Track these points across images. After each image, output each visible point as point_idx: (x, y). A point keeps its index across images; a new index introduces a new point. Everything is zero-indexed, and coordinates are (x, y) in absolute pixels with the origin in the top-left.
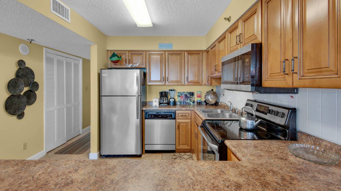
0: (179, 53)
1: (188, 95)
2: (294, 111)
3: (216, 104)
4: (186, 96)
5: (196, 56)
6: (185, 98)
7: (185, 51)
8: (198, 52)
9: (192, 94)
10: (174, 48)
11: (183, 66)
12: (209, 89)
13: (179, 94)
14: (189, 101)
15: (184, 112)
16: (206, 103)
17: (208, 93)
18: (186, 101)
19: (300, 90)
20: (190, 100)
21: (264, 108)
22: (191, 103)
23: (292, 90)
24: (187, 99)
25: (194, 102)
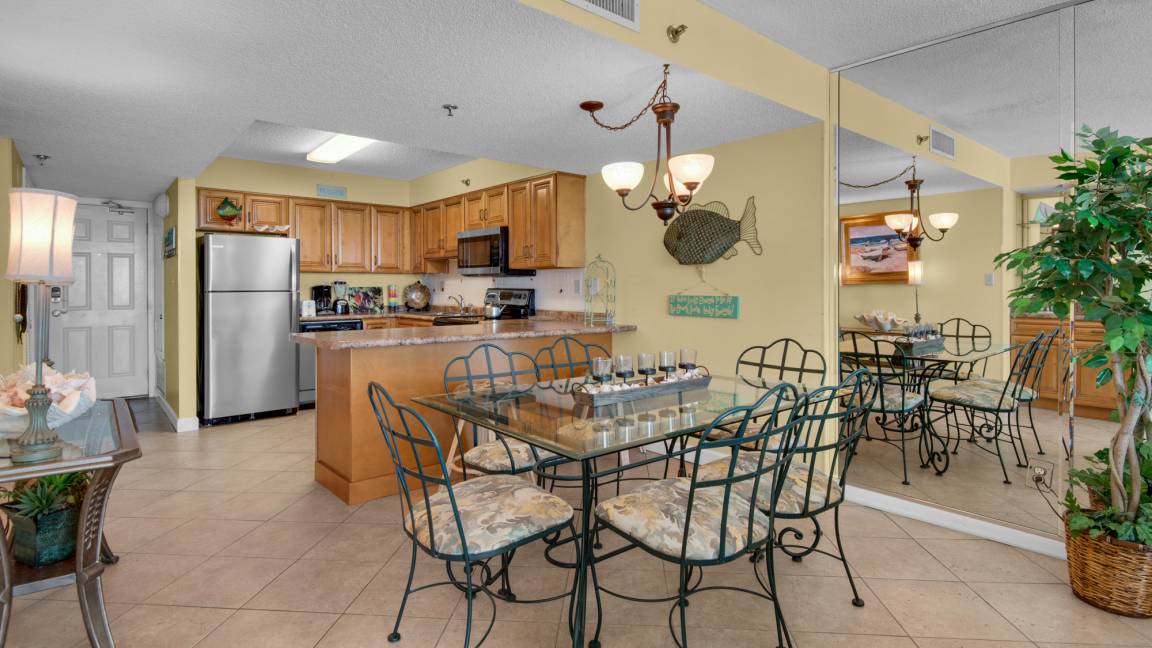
0: (358, 208)
1: (371, 294)
2: (532, 292)
3: (427, 308)
4: (366, 295)
5: (393, 217)
6: (364, 299)
7: (371, 205)
8: (396, 210)
9: (378, 291)
10: (350, 198)
11: (367, 234)
12: (412, 280)
13: (351, 292)
14: (372, 306)
15: (379, 321)
16: (408, 307)
17: (411, 288)
18: (367, 305)
19: (538, 272)
20: (375, 303)
21: (507, 294)
22: (377, 309)
23: (530, 273)
24: (369, 301)
25: (382, 307)
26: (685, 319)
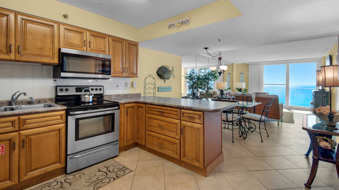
26: (162, 92)
